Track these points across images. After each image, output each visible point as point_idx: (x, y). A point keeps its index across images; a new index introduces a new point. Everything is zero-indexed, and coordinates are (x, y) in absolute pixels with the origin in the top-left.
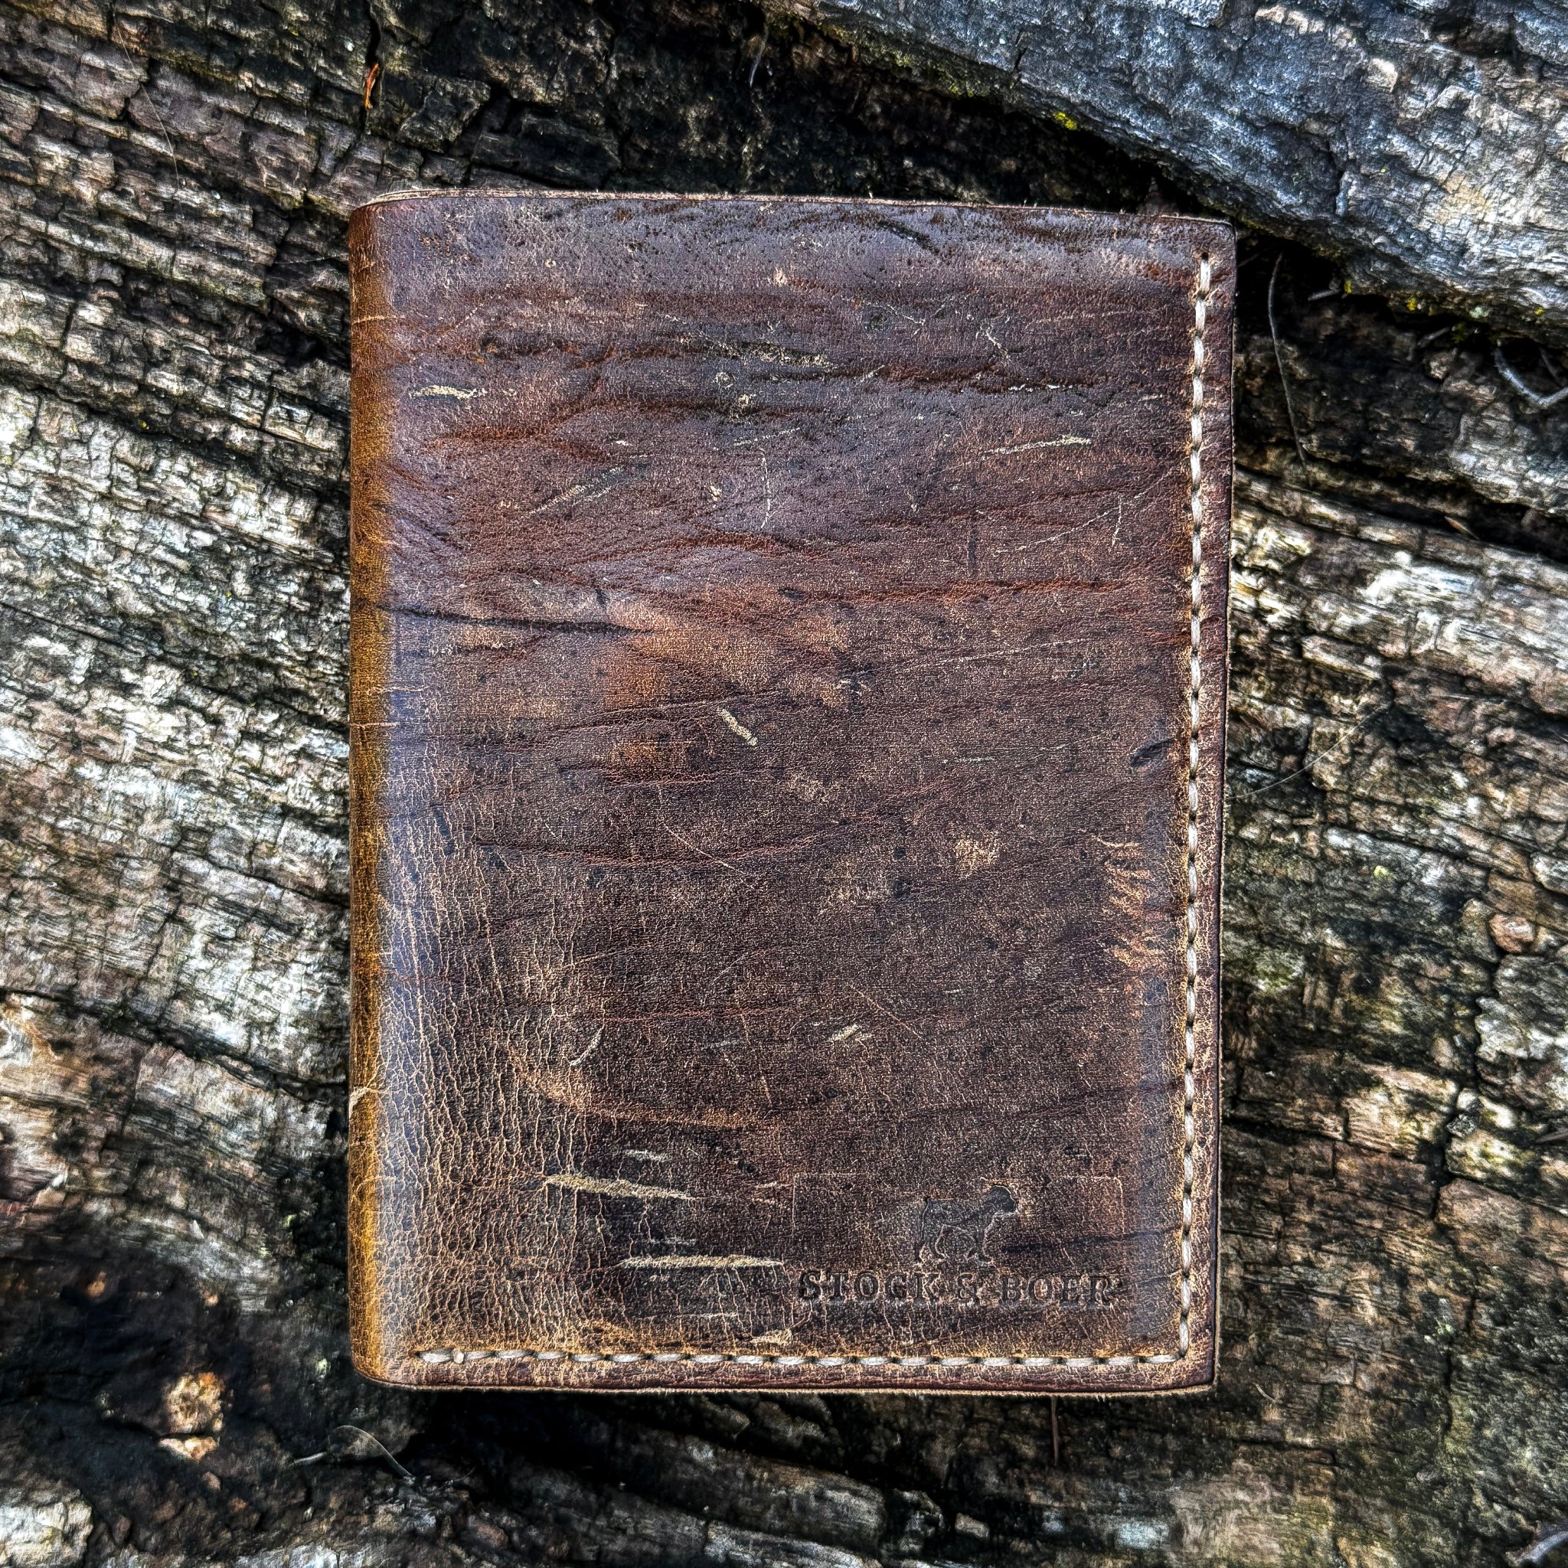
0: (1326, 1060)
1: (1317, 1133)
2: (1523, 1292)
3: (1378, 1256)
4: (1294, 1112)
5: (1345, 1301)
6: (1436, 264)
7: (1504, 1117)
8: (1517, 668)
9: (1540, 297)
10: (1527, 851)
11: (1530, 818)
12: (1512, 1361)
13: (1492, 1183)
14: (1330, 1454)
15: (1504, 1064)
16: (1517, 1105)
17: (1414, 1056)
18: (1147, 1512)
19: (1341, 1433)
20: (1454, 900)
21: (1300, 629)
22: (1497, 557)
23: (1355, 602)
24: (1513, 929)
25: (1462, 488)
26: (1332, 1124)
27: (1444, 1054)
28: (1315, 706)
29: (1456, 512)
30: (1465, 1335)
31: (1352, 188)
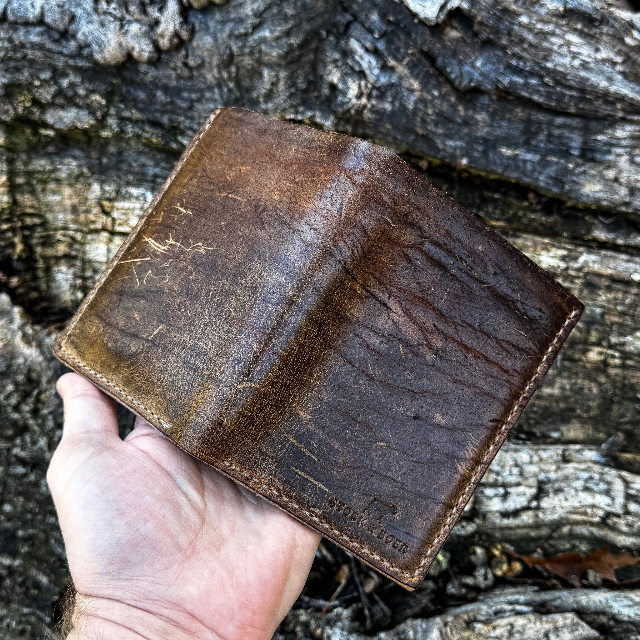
0: (580, 347)
1: (580, 360)
2: (624, 386)
3: (595, 380)
4: (577, 356)
5: (590, 389)
6: (584, 199)
7: (617, 354)
8: (609, 272)
9: (604, 203)
10: (616, 305)
11: (616, 299)
12: (623, 398)
13: (616, 366)
14: (590, 418)
15: (616, 345)
16: (619, 351)
17: (598, 344)
18: (557, 430)
19: (592, 413)
20: (603, 315)
21: (567, 269)
22: (603, 252)
23: (577, 263)
24: (616, 319)
25: (595, 240)
26: (584, 358)
27: (604, 344)
28: (572, 282)
29: (594, 245)
30: (615, 394)
31: (567, 187)
